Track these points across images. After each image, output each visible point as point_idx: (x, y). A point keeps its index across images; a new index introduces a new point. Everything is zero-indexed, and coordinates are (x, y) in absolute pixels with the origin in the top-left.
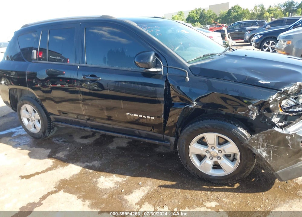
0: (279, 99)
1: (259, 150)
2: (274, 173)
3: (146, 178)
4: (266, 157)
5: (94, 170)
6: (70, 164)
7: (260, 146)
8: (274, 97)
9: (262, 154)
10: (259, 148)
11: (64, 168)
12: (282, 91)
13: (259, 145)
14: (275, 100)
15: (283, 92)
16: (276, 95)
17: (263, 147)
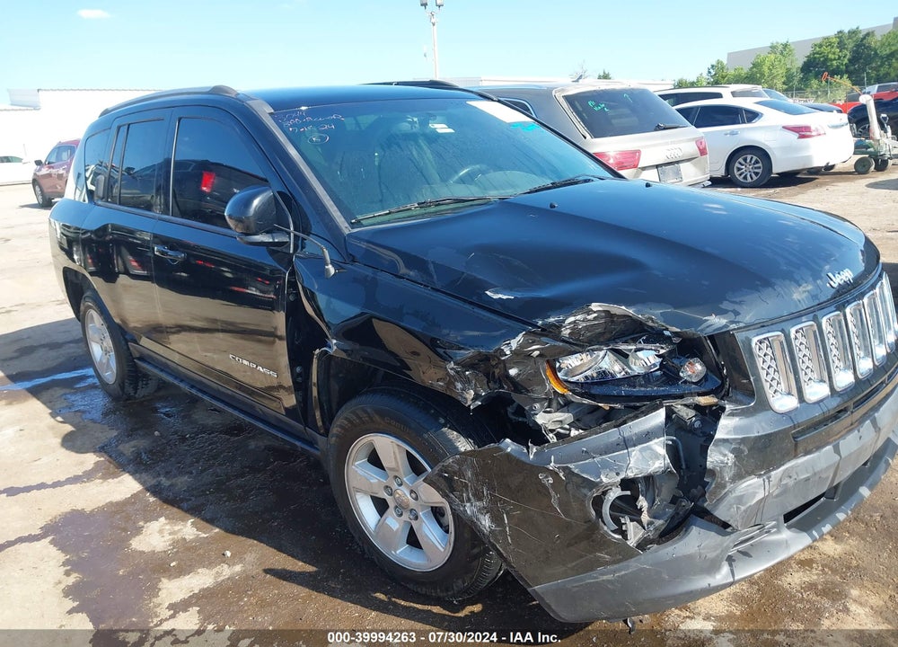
0: (537, 353)
1: (468, 504)
2: (529, 590)
3: (255, 542)
4: (492, 532)
5: (160, 499)
6: (127, 474)
7: (470, 496)
8: (514, 343)
9: (478, 519)
10: (469, 500)
11: (105, 483)
12: (535, 326)
13: (467, 490)
14: (521, 356)
15: (543, 330)
16: (520, 337)
17: (479, 497)
